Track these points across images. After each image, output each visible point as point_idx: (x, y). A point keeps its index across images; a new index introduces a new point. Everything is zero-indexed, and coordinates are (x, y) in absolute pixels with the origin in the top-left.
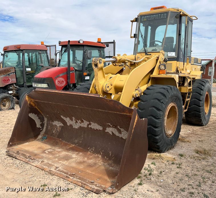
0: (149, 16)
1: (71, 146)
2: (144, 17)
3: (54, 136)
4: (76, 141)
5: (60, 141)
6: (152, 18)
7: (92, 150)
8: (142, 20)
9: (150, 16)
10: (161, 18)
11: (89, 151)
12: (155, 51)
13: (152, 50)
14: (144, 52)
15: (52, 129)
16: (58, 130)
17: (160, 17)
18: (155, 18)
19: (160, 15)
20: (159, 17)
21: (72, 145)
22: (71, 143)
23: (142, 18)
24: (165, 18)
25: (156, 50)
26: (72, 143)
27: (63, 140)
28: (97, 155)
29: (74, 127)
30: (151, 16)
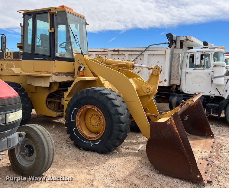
8: (69, 18)
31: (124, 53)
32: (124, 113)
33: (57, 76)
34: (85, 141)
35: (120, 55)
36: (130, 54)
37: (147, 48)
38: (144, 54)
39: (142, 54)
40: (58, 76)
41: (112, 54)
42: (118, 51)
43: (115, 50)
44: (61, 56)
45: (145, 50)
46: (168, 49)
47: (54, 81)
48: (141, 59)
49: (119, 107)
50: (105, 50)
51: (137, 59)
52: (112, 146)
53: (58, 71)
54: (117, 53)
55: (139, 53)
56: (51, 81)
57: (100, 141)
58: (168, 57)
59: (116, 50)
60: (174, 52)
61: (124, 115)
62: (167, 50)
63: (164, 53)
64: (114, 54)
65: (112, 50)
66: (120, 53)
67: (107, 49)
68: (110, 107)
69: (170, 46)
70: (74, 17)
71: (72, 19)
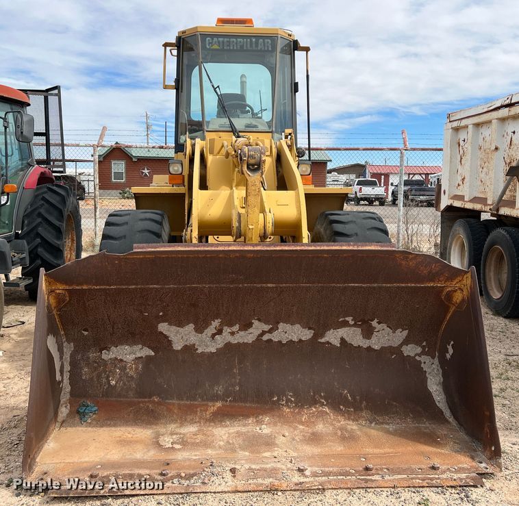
0: (226, 40)
1: (212, 409)
2: (213, 39)
3: (119, 395)
4: (219, 389)
5: (159, 404)
6: (235, 46)
7: (288, 401)
8: (208, 47)
9: (228, 40)
10: (259, 48)
11: (283, 405)
12: (254, 130)
13: (246, 127)
14: (230, 129)
15: (99, 376)
16: (132, 373)
17: (257, 46)
18: (242, 47)
19: (254, 40)
20: (254, 45)
21: (210, 404)
22: (203, 400)
23: (207, 42)
24: (268, 51)
25: (255, 126)
26: (208, 400)
27: (167, 399)
28: (314, 409)
29: (199, 351)
30: (232, 40)
50: (491, 109)
54: (506, 111)
59: (507, 102)
65: (501, 104)
66: (513, 111)
70: (229, 42)
71: (218, 48)
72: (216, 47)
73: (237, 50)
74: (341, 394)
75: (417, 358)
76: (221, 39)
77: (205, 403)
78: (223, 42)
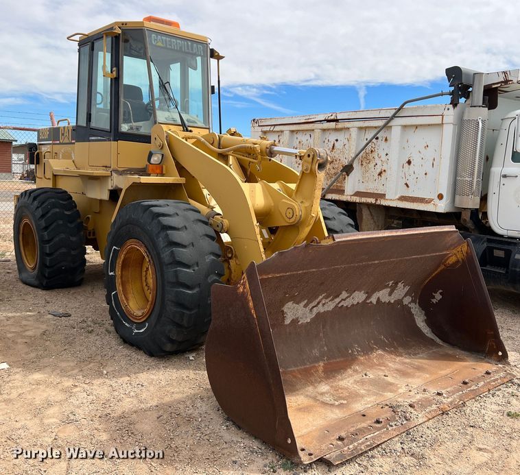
0: (168, 39)
6: (176, 46)
7: (358, 351)
8: (154, 43)
17: (192, 49)
21: (317, 365)
23: (153, 39)
30: (172, 40)
31: (347, 125)
32: (197, 264)
33: (121, 176)
34: (128, 323)
35: (341, 129)
36: (360, 126)
37: (399, 109)
38: (391, 127)
39: (386, 126)
40: (124, 176)
41: (324, 130)
42: (336, 121)
43: (329, 118)
44: (130, 132)
45: (394, 116)
46: (448, 109)
47: (116, 186)
48: (386, 140)
49: (184, 246)
50: (310, 120)
51: (377, 138)
52: (165, 341)
53: (124, 164)
54: (332, 125)
55: (381, 123)
56: (110, 188)
57: (147, 324)
58: (449, 132)
59: (332, 118)
60: (466, 118)
61: (196, 268)
62: (446, 112)
63: (437, 120)
64: (329, 130)
65: (323, 119)
66: (340, 125)
67: (313, 117)
68: (162, 246)
69: (454, 104)
70: (170, 41)
71: (162, 45)
72: (160, 44)
73: (177, 51)
74: (381, 339)
75: (409, 305)
76: (164, 38)
77: (312, 365)
78: (166, 40)
